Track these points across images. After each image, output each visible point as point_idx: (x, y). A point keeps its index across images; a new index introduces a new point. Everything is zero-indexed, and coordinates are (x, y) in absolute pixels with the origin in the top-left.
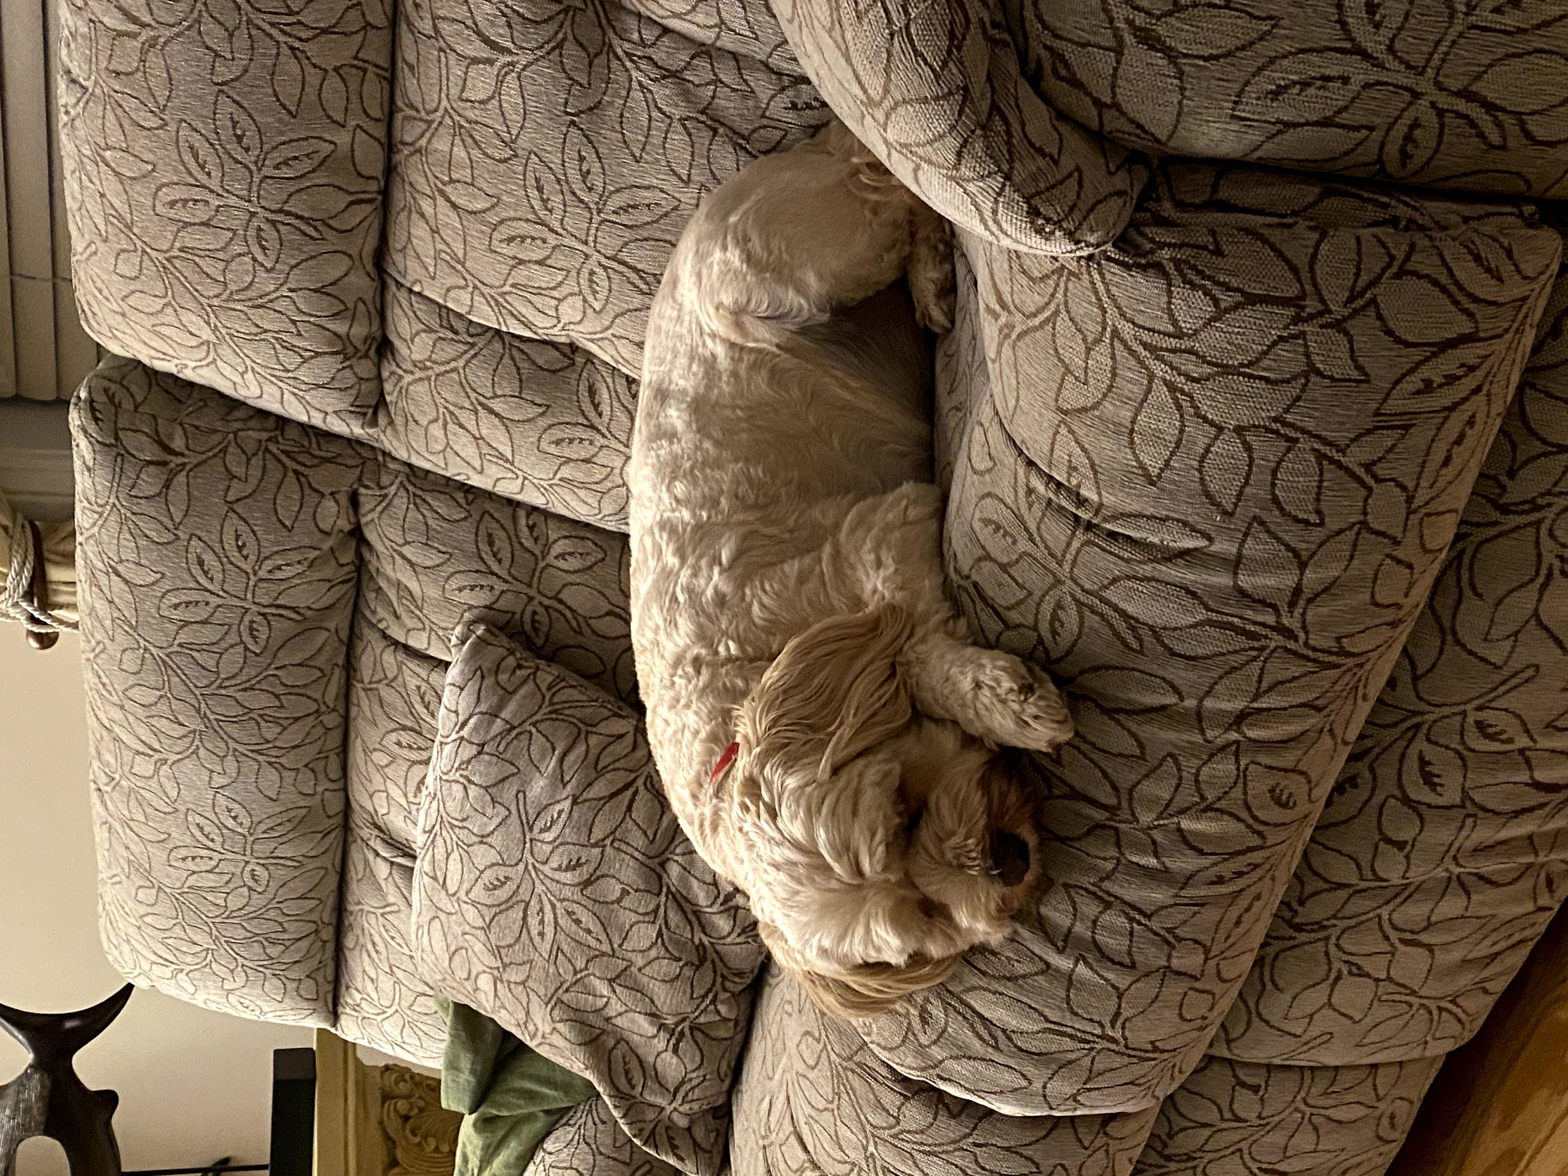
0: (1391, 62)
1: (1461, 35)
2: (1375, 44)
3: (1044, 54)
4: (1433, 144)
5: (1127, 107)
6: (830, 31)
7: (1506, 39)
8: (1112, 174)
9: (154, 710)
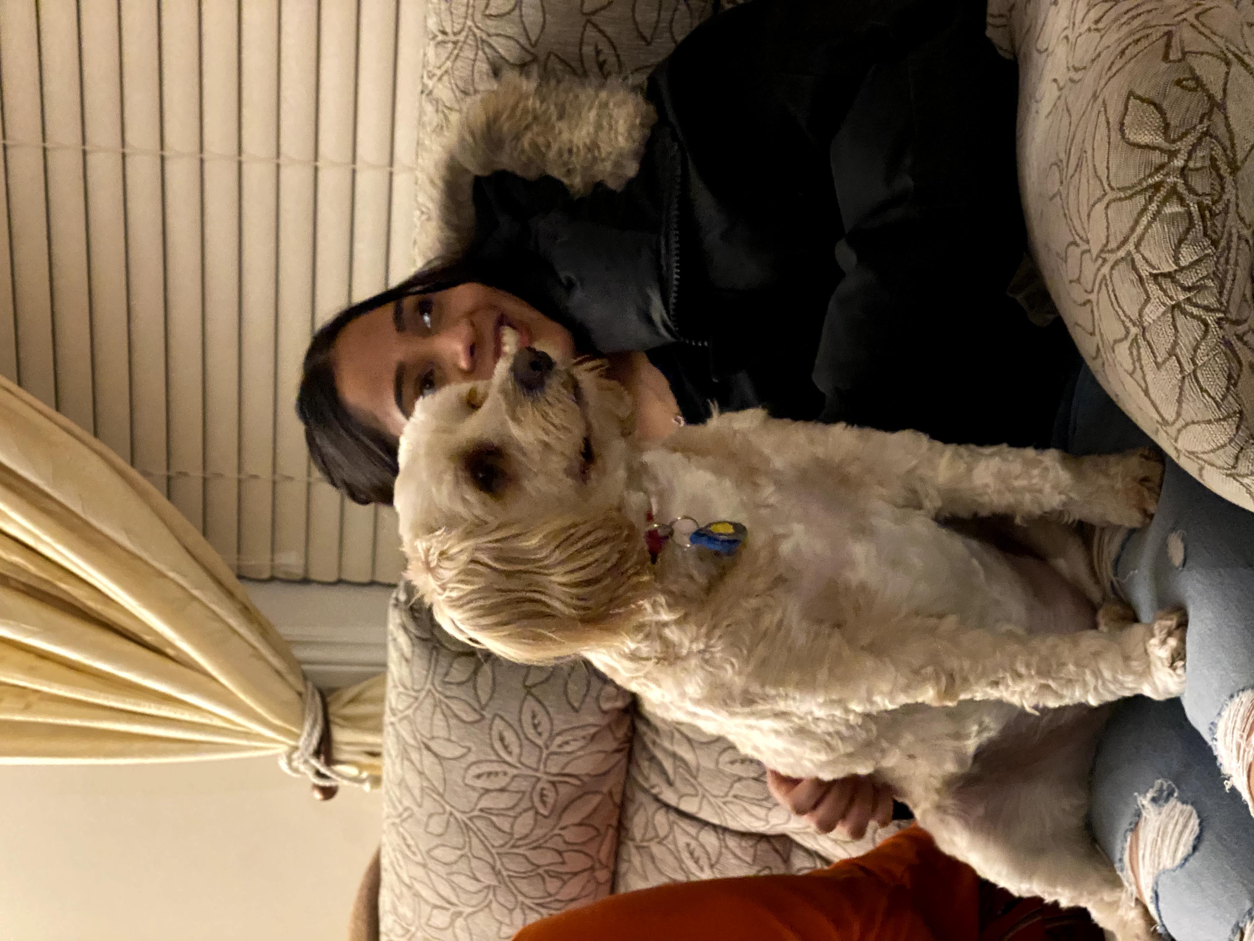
9: (455, 868)
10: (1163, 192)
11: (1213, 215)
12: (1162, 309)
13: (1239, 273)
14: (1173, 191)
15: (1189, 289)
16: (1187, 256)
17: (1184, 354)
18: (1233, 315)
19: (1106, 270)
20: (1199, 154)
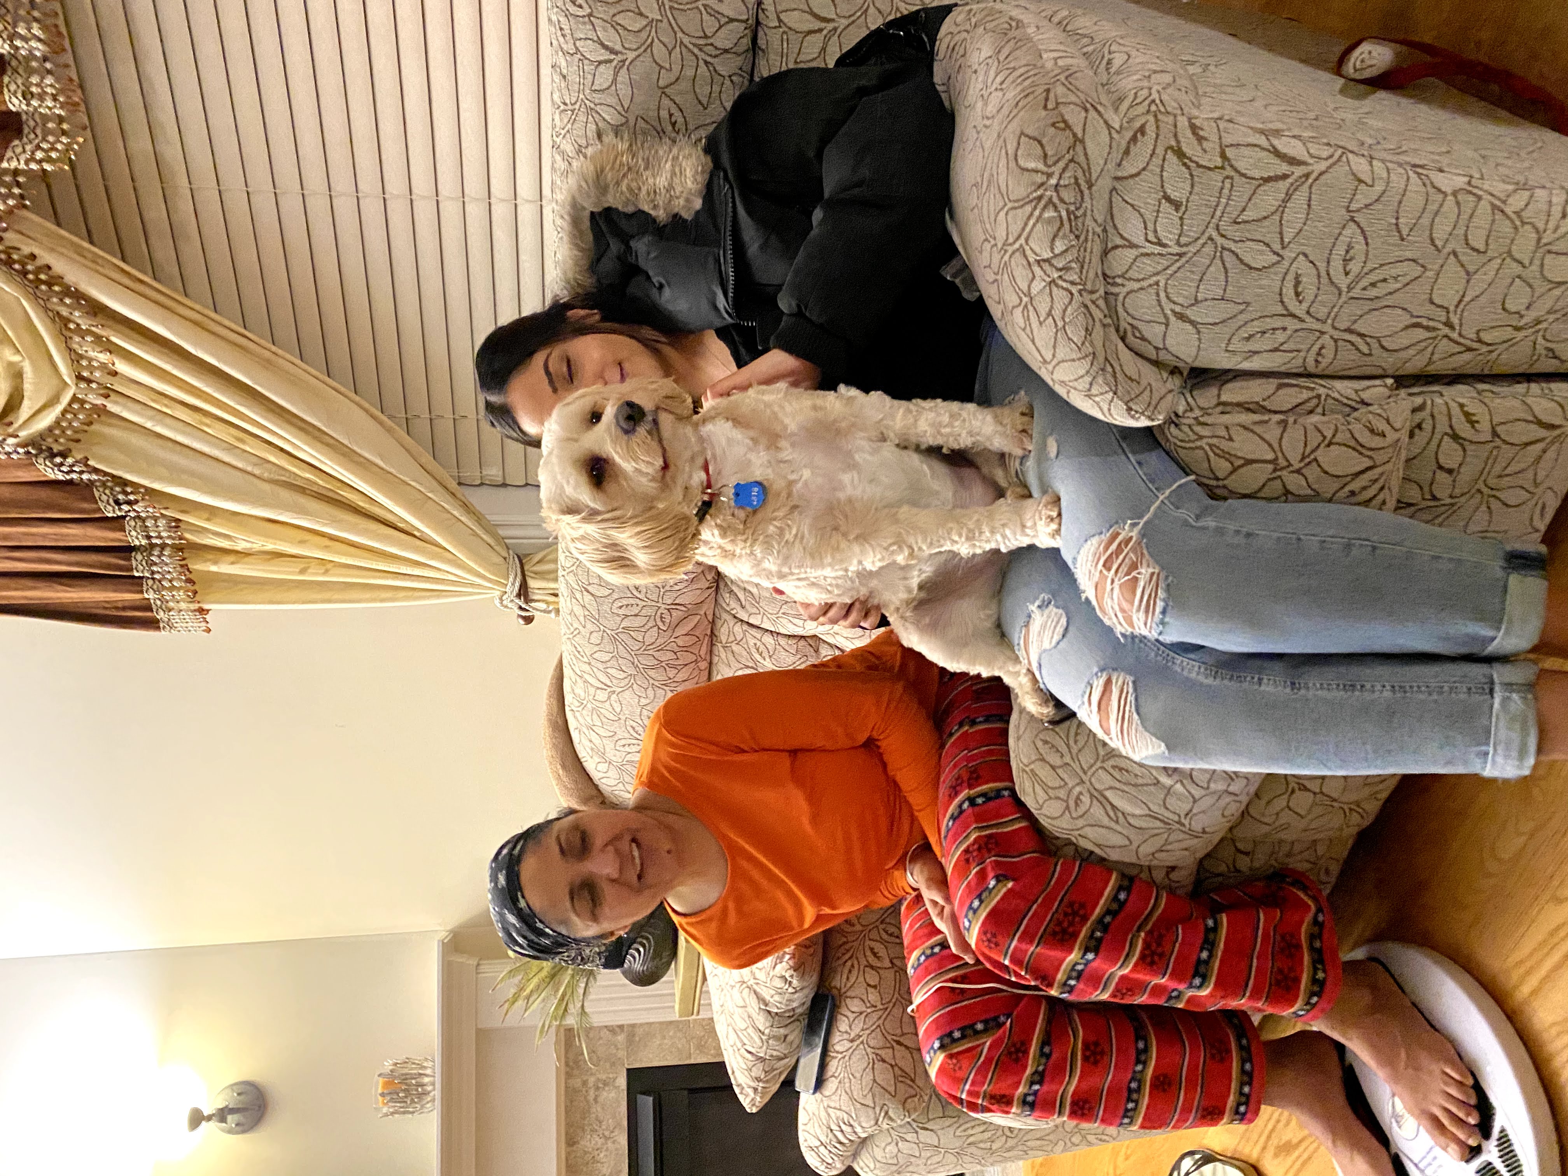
0: (1308, 319)
1: (1345, 303)
2: (1300, 311)
3: (1129, 328)
4: (1332, 356)
5: (1171, 349)
6: (1024, 330)
7: (1369, 302)
8: (1165, 382)
9: (609, 665)
10: (1043, 202)
11: (1076, 218)
12: (1044, 284)
13: (1093, 260)
14: (1050, 199)
15: (1061, 270)
16: (1059, 246)
17: (1057, 313)
18: (1089, 287)
19: (1006, 258)
20: (1067, 174)
